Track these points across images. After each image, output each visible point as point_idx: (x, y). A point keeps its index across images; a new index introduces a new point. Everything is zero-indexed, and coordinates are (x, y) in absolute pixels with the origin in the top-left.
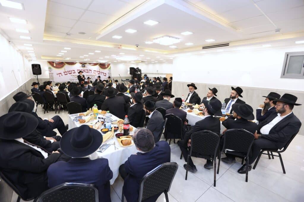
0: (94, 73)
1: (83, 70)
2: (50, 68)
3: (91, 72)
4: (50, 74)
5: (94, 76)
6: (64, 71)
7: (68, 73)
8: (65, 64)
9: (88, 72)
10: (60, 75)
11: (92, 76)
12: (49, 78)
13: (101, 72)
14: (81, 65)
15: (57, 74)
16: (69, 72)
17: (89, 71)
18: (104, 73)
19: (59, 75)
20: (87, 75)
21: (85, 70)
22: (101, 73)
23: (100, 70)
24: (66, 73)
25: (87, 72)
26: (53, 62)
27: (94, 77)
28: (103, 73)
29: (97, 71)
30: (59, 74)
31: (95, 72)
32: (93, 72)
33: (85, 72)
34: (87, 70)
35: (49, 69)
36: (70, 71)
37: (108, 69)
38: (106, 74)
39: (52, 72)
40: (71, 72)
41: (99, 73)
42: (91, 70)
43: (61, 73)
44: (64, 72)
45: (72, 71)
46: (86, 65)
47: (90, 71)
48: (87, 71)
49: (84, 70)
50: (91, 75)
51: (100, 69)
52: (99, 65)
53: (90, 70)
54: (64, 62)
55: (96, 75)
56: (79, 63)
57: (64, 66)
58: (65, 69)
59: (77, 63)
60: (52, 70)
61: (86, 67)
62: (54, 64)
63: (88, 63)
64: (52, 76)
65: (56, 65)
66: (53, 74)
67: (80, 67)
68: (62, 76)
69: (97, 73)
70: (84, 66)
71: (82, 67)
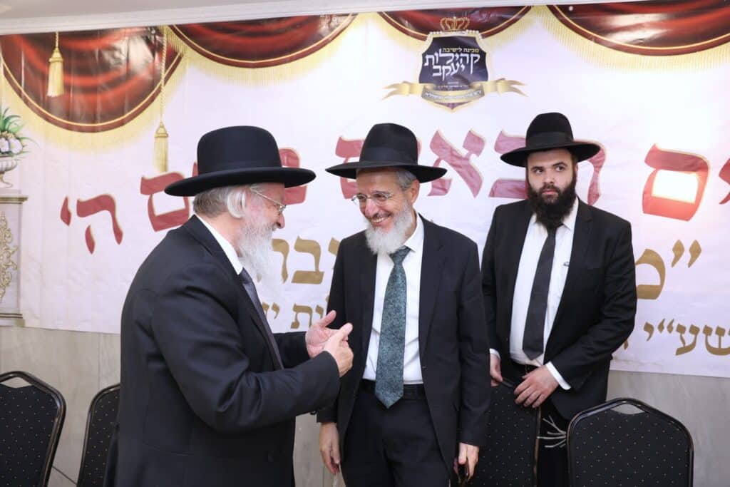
0: (653, 206)
1: (439, 143)
3: (593, 196)
6: (154, 172)
8: (173, 60)
10: (100, 221)
14: (409, 54)
15: (66, 217)
19: (79, 223)
21: (475, 142)
26: (43, 43)
30: (86, 208)
32: (626, 175)
33: (473, 179)
39: (13, 182)
43: (105, 203)
44: (149, 187)
46: (502, 51)
49: (457, 141)
54: (170, 23)
55: (696, 250)
56: (380, 13)
57: (162, 81)
58: (166, 136)
59: (355, 15)
60: (23, 155)
61: (508, 79)
62: (51, 60)
63: (551, 8)
64: (6, 225)
65: (67, 87)
66: (25, 203)
67: (392, 97)
68: (118, 234)
69: (725, 201)
70: (468, 66)
71: (420, 87)
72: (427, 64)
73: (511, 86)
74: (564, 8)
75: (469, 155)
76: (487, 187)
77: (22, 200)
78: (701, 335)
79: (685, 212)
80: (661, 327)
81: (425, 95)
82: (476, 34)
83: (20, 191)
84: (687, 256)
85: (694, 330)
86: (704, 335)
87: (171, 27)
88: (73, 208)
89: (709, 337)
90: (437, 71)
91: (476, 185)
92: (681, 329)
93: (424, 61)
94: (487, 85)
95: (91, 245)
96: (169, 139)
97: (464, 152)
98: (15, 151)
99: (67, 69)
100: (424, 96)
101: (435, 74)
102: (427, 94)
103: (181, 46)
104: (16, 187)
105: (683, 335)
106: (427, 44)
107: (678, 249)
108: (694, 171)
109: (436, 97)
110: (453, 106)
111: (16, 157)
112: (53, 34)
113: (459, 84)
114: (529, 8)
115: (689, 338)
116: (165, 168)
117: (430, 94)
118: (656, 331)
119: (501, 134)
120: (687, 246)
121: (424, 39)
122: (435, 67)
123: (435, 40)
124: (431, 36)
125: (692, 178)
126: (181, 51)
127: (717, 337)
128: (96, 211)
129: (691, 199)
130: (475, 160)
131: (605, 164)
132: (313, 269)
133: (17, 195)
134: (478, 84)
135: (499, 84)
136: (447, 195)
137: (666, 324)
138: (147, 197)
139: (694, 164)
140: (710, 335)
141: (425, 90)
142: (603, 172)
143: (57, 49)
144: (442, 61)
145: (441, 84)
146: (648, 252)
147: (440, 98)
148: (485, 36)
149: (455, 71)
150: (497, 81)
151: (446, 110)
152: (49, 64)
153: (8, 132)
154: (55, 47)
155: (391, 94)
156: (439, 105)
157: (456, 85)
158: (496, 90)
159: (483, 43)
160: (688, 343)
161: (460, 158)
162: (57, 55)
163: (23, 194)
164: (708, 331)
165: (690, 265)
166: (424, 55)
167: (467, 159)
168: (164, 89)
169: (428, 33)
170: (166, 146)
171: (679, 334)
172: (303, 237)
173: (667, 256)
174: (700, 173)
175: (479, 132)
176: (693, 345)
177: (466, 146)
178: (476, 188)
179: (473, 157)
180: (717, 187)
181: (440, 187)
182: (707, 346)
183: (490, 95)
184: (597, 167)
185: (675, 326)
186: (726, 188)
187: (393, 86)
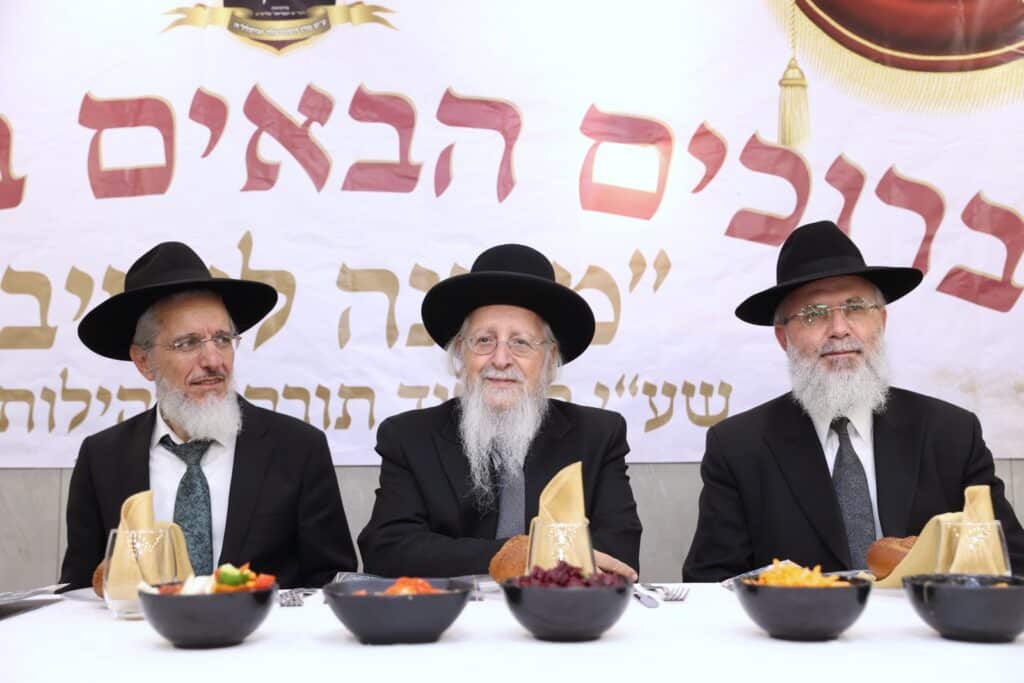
0: (599, 199)
1: (258, 107)
3: (505, 184)
9: (399, 176)
13: (848, 182)
17: (430, 137)
18: (930, 207)
20: (350, 280)
21: (317, 105)
23: (816, 86)
25: (366, 177)
28: (896, 189)
29: (708, 146)
32: (553, 151)
33: (316, 165)
38: (1009, 229)
42: (496, 115)
47: (478, 147)
48: (379, 142)
49: (288, 103)
51: (792, 83)
53: (457, 110)
55: (663, 266)
69: (699, 189)
71: (225, 13)
73: (373, 13)
75: (307, 124)
76: (338, 174)
78: (680, 397)
79: (643, 206)
80: (620, 387)
81: (234, 27)
84: (650, 274)
85: (669, 390)
86: (684, 398)
89: (691, 399)
91: (320, 170)
92: (650, 390)
94: (334, 12)
97: (300, 119)
100: (231, 28)
102: (237, 25)
105: (653, 399)
107: (638, 264)
108: (653, 142)
109: (251, 29)
110: (279, 45)
113: (290, 11)
115: (662, 402)
117: (242, 25)
118: (612, 394)
119: (360, 91)
120: (650, 259)
125: (650, 153)
127: (703, 398)
129: (652, 188)
130: (317, 132)
131: (523, 135)
132: (36, 322)
134: (320, 11)
135: (355, 12)
136: (273, 189)
137: (627, 383)
139: (645, 131)
140: (692, 395)
141: (234, 19)
142: (519, 147)
145: (262, 9)
146: (592, 270)
147: (259, 32)
150: (351, 6)
156: (257, 43)
157: (285, 11)
158: (349, 19)
160: (662, 411)
161: (289, 124)
164: (688, 390)
165: (656, 287)
167: (304, 130)
171: (647, 397)
172: (16, 268)
173: (622, 275)
174: (661, 145)
175: (323, 86)
176: (669, 414)
177: (303, 107)
178: (319, 178)
179: (315, 127)
180: (687, 167)
181: (261, 176)
182: (691, 415)
183: (339, 28)
184: (510, 139)
185: (640, 384)
186: (700, 169)
187: (180, 11)
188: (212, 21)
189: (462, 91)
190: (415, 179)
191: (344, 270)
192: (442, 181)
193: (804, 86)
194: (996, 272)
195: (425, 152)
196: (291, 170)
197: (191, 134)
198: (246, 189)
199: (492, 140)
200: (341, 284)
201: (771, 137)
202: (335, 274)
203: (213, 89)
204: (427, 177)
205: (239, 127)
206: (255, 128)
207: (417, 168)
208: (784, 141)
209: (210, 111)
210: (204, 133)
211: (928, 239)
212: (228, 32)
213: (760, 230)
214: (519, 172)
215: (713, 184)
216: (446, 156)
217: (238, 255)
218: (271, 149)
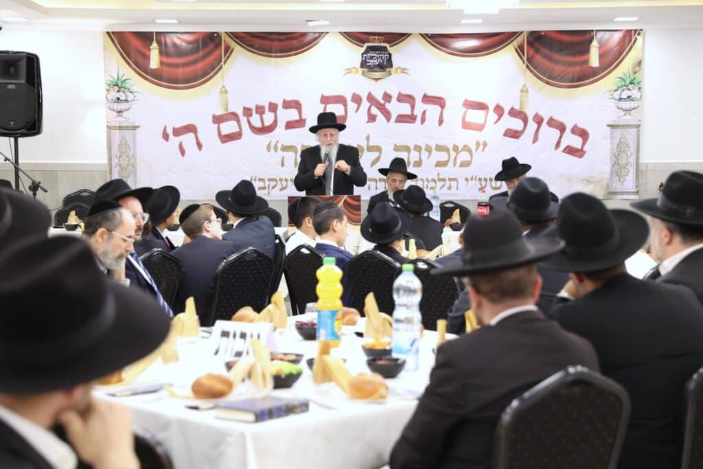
0: (467, 126)
1: (371, 98)
2: (119, 85)
3: (441, 122)
4: (116, 135)
5: (464, 156)
6: (220, 112)
7: (243, 119)
8: (228, 50)
9: (411, 119)
10: (188, 139)
11: (443, 156)
12: (105, 161)
13: (539, 120)
14: (355, 53)
15: (166, 136)
16: (256, 120)
17: (420, 107)
18: (562, 128)
19: (174, 140)
21: (387, 97)
22: (532, 125)
23: (531, 92)
24: (229, 127)
25: (402, 119)
26: (146, 37)
27: (465, 164)
28: (552, 123)
29: (499, 110)
30: (178, 132)
31: (475, 116)
32: (454, 112)
33: (387, 115)
34: (403, 98)
35: (114, 94)
36: (260, 110)
37: (610, 81)
38: (584, 134)
39: (130, 117)
40: (268, 118)
41: (517, 124)
42: (439, 101)
43: (191, 129)
44: (218, 120)
45: (280, 110)
46: (399, 54)
47: (433, 111)
48: (405, 109)
49: (379, 97)
50: (440, 148)
51: (524, 91)
52: (520, 50)
53: (427, 99)
54: (226, 31)
55: (485, 145)
56: (340, 33)
57: (223, 63)
58: (227, 92)
59: (327, 33)
60: (134, 102)
61: (402, 67)
62: (151, 47)
63: (421, 34)
64: (126, 142)
65: (162, 63)
66: (138, 130)
67: (349, 75)
68: (199, 146)
69: (496, 122)
70: (383, 61)
71: (361, 70)
72: (364, 59)
73: (404, 71)
74: (427, 35)
75: (385, 103)
76: (394, 118)
77: (135, 128)
78: (488, 182)
79: (480, 128)
80: (472, 179)
81: (363, 74)
82: (387, 45)
83: (134, 123)
84: (481, 147)
85: (486, 180)
86: (490, 182)
87: (226, 33)
88: (170, 131)
90: (369, 62)
91: (389, 117)
92: (480, 180)
93: (363, 57)
94: (393, 70)
95: (183, 152)
96: (229, 94)
97: (382, 102)
98: (129, 99)
99: (161, 53)
101: (368, 64)
103: (233, 44)
104: (131, 121)
105: (481, 182)
106: (363, 49)
107: (478, 144)
108: (483, 109)
109: (368, 75)
111: (130, 103)
112: (152, 33)
114: (410, 34)
115: (483, 183)
116: (227, 109)
117: (366, 74)
118: (470, 181)
119: (400, 93)
120: (481, 143)
121: (362, 46)
122: (368, 61)
123: (368, 47)
124: (366, 45)
125: (482, 112)
126: (232, 47)
128: (185, 133)
129: (482, 122)
130: (388, 106)
131: (446, 107)
133: (132, 125)
134: (388, 70)
135: (399, 70)
136: (375, 122)
137: (474, 178)
138: (217, 125)
139: (482, 106)
141: (363, 72)
142: (445, 111)
143: (155, 41)
144: (372, 58)
145: (371, 69)
146: (465, 146)
147: (371, 75)
148: (391, 46)
149: (377, 63)
150: (398, 68)
151: (374, 81)
152: (150, 50)
153: (125, 88)
154: (153, 40)
155: (347, 73)
156: (370, 79)
157: (378, 69)
158: (396, 72)
159: (390, 50)
160: (483, 186)
161: (380, 104)
162: (155, 45)
163: (136, 124)
165: (483, 151)
166: (362, 54)
167: (384, 105)
168: (224, 67)
169: (364, 43)
170: (227, 97)
171: (479, 182)
173: (473, 148)
174: (485, 110)
175: (389, 92)
176: (486, 186)
177: (383, 99)
178: (388, 119)
179: (387, 104)
180: (493, 116)
181: (372, 118)
182: (491, 186)
183: (394, 76)
184: (443, 107)
185: (478, 178)
186: (496, 117)
187: (348, 69)
188: (357, 72)
189: (429, 94)
190: (415, 119)
191: (395, 145)
192: (423, 121)
193: (527, 92)
194: (579, 147)
195: (418, 112)
196: (380, 117)
197: (352, 106)
198: (368, 122)
199: (438, 108)
200: (394, 150)
201: (517, 107)
202: (393, 147)
203: (358, 92)
204: (419, 120)
205: (365, 104)
206: (369, 104)
207: (416, 116)
208: (521, 108)
209: (357, 99)
210: (355, 106)
211: (561, 137)
212: (362, 77)
213: (511, 134)
214: (445, 118)
215: (501, 121)
216: (424, 113)
217: (366, 142)
218: (375, 111)
